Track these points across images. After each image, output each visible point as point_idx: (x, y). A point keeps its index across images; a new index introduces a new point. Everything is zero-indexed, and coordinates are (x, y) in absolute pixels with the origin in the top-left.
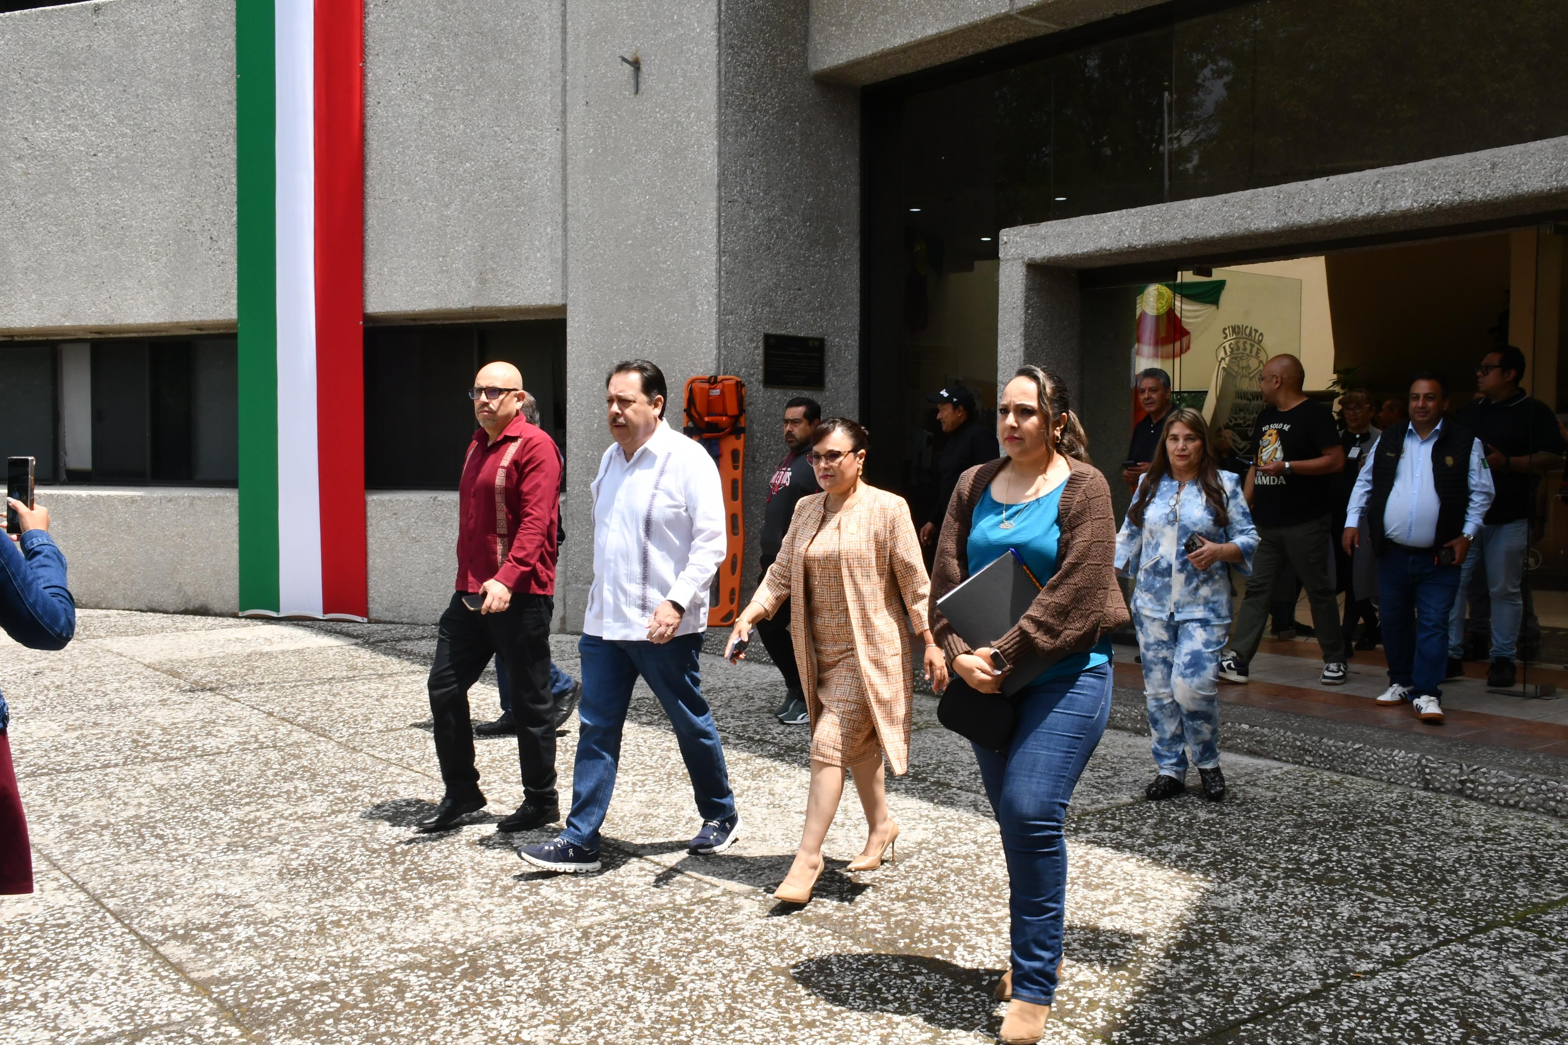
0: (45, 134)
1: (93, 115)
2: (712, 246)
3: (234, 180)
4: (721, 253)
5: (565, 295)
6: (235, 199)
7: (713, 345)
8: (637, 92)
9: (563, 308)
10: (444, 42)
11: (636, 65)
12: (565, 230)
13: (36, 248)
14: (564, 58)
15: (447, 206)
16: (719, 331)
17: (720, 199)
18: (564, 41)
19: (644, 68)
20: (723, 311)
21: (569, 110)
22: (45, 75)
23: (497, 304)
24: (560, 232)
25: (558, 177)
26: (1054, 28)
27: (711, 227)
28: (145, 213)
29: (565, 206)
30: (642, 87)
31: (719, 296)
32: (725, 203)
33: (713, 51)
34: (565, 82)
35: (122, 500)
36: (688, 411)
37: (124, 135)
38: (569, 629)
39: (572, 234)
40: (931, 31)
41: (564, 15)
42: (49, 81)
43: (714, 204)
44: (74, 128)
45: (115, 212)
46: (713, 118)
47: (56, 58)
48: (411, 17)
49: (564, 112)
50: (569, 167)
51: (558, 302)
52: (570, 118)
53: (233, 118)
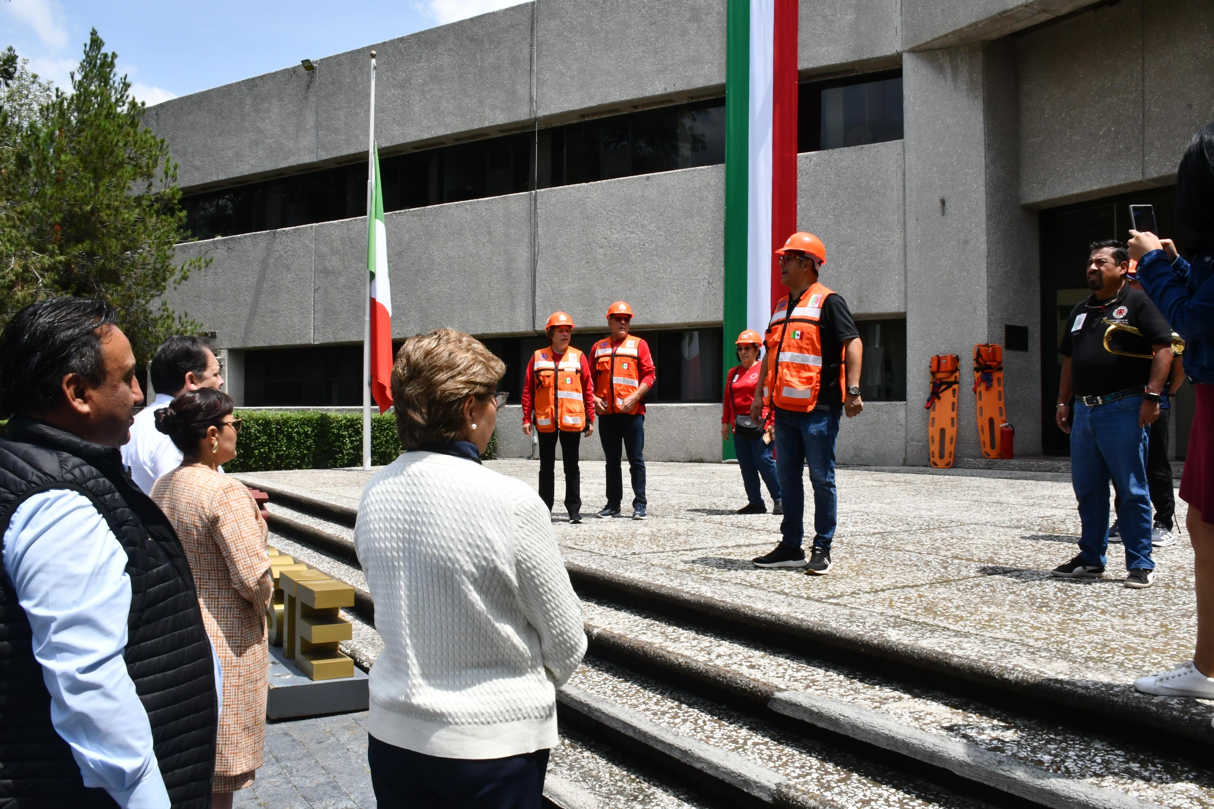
0: (616, 236)
1: (643, 226)
2: (985, 284)
3: (722, 256)
4: (989, 287)
5: (906, 308)
6: (723, 264)
7: (986, 330)
8: (943, 214)
9: (905, 313)
10: (839, 192)
11: (943, 202)
12: (906, 277)
13: (609, 288)
14: (904, 199)
15: (841, 267)
16: (989, 324)
17: (988, 263)
18: (904, 191)
19: (947, 204)
20: (990, 314)
21: (907, 222)
22: (618, 208)
23: (869, 312)
24: (903, 278)
25: (902, 253)
26: (1158, 185)
27: (984, 275)
28: (671, 271)
29: (906, 266)
30: (946, 212)
31: (988, 307)
32: (989, 265)
33: (983, 196)
34: (905, 210)
35: (657, 408)
36: (976, 360)
37: (661, 235)
38: (908, 463)
39: (909, 279)
40: (1095, 188)
41: (904, 179)
42: (620, 211)
43: (985, 265)
44: (632, 232)
45: (654, 271)
46: (984, 226)
47: (624, 201)
48: (821, 180)
49: (905, 224)
50: (908, 249)
51: (902, 310)
52: (908, 226)
53: (722, 227)
